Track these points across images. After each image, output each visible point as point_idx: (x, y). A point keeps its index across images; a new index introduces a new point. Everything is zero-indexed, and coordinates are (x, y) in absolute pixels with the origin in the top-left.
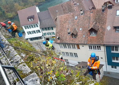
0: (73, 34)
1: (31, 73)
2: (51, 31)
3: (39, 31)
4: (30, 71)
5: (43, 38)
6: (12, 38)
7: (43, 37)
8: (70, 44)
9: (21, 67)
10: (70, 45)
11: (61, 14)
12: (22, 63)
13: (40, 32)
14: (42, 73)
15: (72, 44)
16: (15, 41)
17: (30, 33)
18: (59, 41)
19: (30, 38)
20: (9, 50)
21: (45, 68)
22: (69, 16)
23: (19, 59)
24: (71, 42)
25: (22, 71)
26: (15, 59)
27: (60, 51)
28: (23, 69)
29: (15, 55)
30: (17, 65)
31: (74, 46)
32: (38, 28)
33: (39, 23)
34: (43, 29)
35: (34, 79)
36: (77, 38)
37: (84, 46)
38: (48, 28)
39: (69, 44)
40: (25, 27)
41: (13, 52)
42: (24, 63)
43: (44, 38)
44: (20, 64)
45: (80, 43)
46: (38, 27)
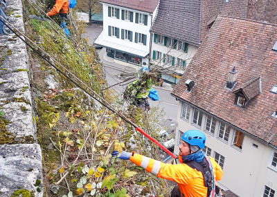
0: (240, 93)
1: (29, 140)
2: (177, 53)
3: (143, 39)
4: (27, 134)
5: (145, 64)
6: (49, 22)
7: (146, 61)
8: (216, 119)
9: (13, 110)
10: (214, 124)
11: (234, 13)
12: (22, 100)
13: (145, 44)
14: (71, 159)
15: (223, 123)
16: (53, 34)
17: (115, 32)
18: (186, 95)
19: (108, 49)
20: (11, 46)
21: (89, 149)
22: (256, 31)
23: (22, 85)
24: (223, 115)
25: (6, 123)
26: (10, 79)
27: (177, 125)
28: (14, 118)
29: (19, 68)
30: (5, 99)
31: (228, 130)
32: (145, 29)
33: (155, 13)
34: (157, 37)
35: (26, 161)
36: (250, 111)
37: (260, 146)
38: (175, 41)
39: (213, 119)
40: (109, 8)
41: (17, 58)
42: (28, 103)
43: (147, 66)
44: (14, 100)
45: (249, 130)
46: (146, 23)
